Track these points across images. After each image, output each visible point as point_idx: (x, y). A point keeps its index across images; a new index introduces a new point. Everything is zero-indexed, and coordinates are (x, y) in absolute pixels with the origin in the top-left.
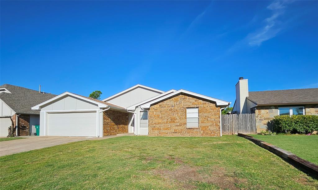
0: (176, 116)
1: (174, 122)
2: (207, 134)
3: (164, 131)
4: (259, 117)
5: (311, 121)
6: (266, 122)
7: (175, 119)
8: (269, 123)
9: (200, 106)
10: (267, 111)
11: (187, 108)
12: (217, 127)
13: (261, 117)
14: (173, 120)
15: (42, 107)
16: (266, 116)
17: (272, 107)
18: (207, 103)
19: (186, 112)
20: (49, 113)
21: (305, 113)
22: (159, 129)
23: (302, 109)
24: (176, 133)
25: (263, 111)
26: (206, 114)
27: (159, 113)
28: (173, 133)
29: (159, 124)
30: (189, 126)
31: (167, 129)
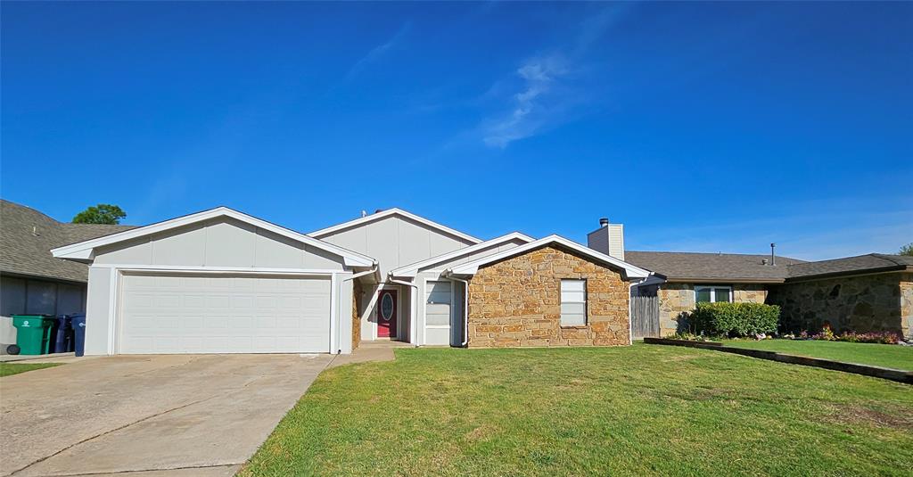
0: (536, 297)
1: (532, 311)
2: (605, 339)
3: (508, 335)
4: (663, 305)
5: (757, 314)
6: (675, 314)
7: (535, 306)
8: (680, 316)
9: (591, 275)
10: (677, 292)
11: (562, 279)
12: (625, 325)
13: (667, 306)
14: (530, 308)
15: (98, 251)
16: (677, 303)
17: (684, 286)
18: (604, 270)
19: (559, 289)
20: (125, 273)
21: (733, 299)
22: (495, 329)
23: (728, 291)
24: (538, 338)
25: (671, 293)
26: (602, 296)
27: (495, 289)
28: (532, 338)
29: (496, 315)
30: (565, 322)
31: (516, 329)
